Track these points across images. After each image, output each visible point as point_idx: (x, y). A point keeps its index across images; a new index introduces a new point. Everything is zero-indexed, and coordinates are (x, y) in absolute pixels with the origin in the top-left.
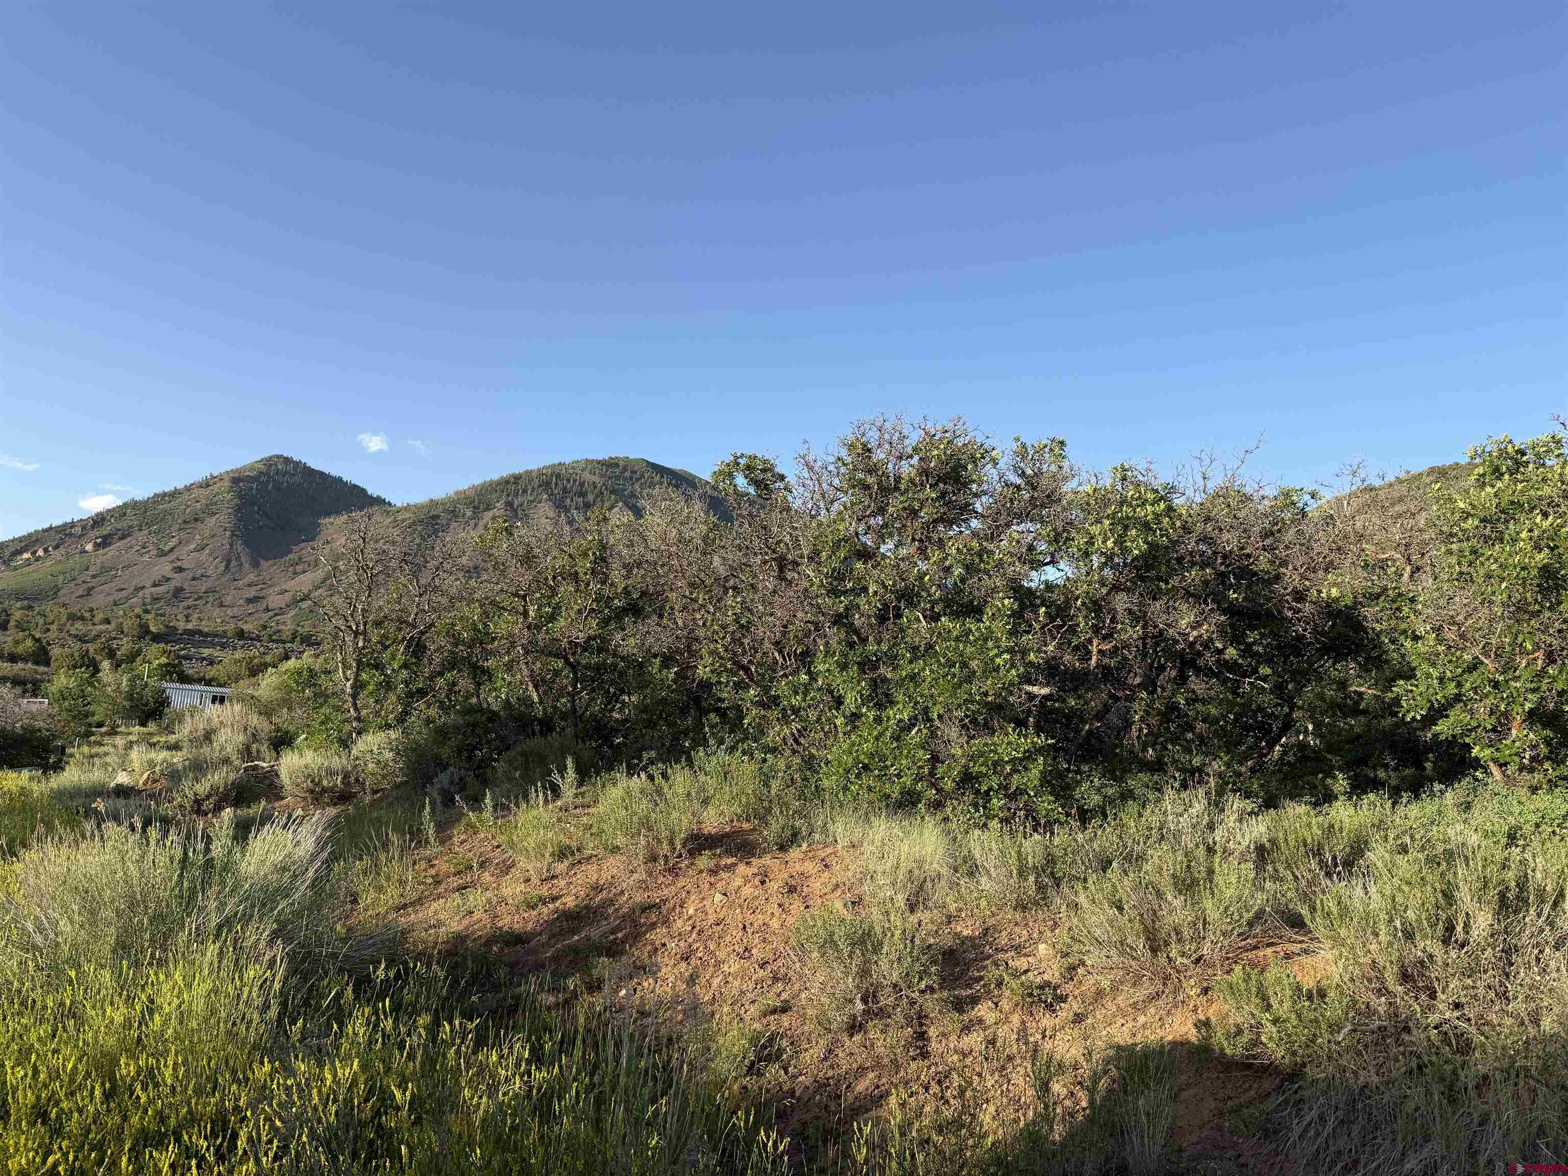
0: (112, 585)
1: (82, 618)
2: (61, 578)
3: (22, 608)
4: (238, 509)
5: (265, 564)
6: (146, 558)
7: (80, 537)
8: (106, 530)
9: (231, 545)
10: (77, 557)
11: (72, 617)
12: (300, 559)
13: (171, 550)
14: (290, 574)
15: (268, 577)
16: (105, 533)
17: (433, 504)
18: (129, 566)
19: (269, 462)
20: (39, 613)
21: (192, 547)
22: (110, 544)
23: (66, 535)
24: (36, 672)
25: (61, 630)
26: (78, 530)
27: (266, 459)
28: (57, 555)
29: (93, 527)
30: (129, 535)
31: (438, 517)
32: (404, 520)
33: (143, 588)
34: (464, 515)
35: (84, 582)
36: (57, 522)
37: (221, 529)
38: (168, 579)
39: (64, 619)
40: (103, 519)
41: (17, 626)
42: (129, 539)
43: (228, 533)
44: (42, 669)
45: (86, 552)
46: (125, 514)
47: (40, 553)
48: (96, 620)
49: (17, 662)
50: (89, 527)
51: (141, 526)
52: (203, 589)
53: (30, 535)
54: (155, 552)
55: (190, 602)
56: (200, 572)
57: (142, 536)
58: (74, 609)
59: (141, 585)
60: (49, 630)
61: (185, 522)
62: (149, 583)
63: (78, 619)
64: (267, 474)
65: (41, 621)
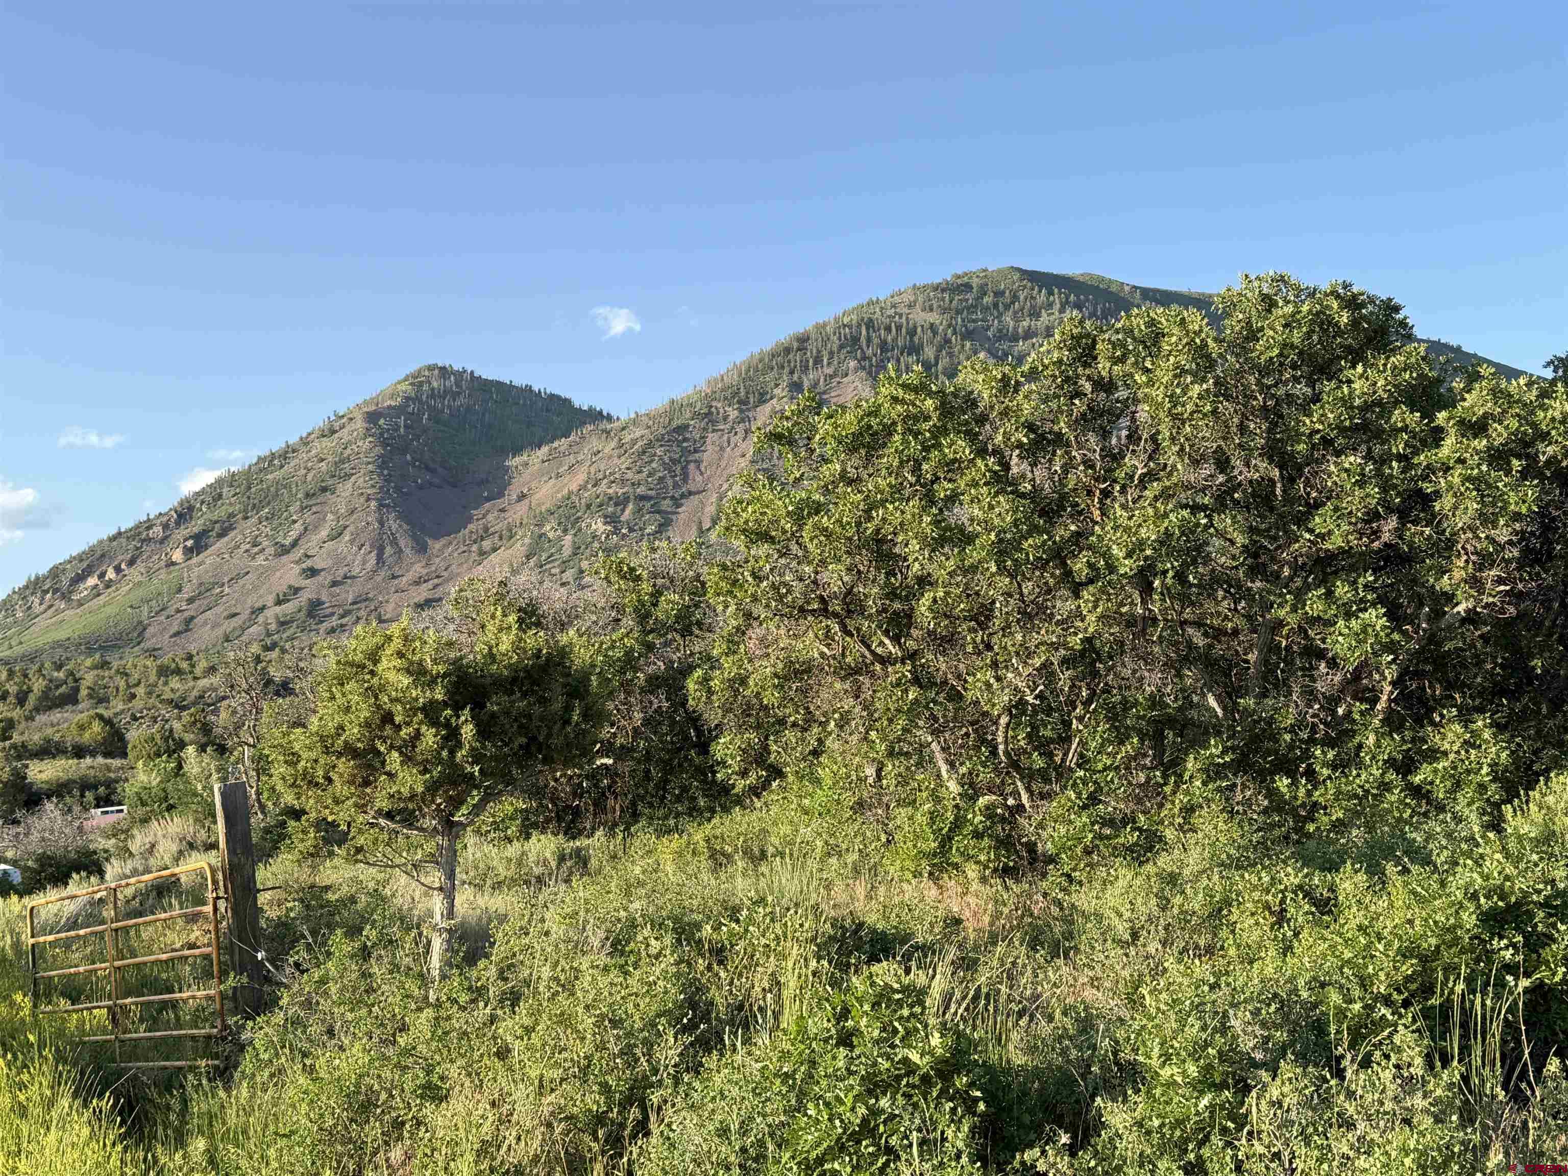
0: (218, 610)
1: (178, 671)
2: (145, 609)
3: (95, 667)
4: (383, 463)
5: (436, 546)
6: (260, 560)
7: (162, 541)
8: (196, 526)
9: (382, 524)
10: (163, 574)
11: (164, 672)
12: (486, 529)
13: (295, 544)
14: (474, 557)
15: (443, 565)
16: (196, 530)
17: (675, 408)
18: (238, 577)
19: (417, 380)
20: (118, 671)
21: (324, 533)
22: (206, 547)
23: (143, 541)
24: (109, 769)
25: (150, 694)
26: (157, 531)
27: (414, 377)
28: (135, 574)
29: (178, 524)
30: (231, 528)
31: (685, 427)
32: (634, 442)
33: (263, 608)
34: (725, 418)
35: (178, 611)
36: (127, 524)
37: (362, 500)
38: (297, 590)
39: (153, 678)
40: (191, 508)
41: (90, 696)
42: (232, 534)
43: (373, 504)
44: (116, 763)
45: (173, 564)
46: (220, 496)
47: (111, 574)
48: (198, 671)
49: (84, 757)
50: (172, 525)
51: (246, 511)
52: (350, 599)
53: (92, 550)
54: (271, 550)
55: (334, 622)
56: (341, 572)
57: (247, 528)
58: (165, 660)
59: (259, 604)
60: (133, 696)
61: (307, 495)
62: (270, 600)
63: (173, 672)
64: (417, 399)
65: (122, 684)
